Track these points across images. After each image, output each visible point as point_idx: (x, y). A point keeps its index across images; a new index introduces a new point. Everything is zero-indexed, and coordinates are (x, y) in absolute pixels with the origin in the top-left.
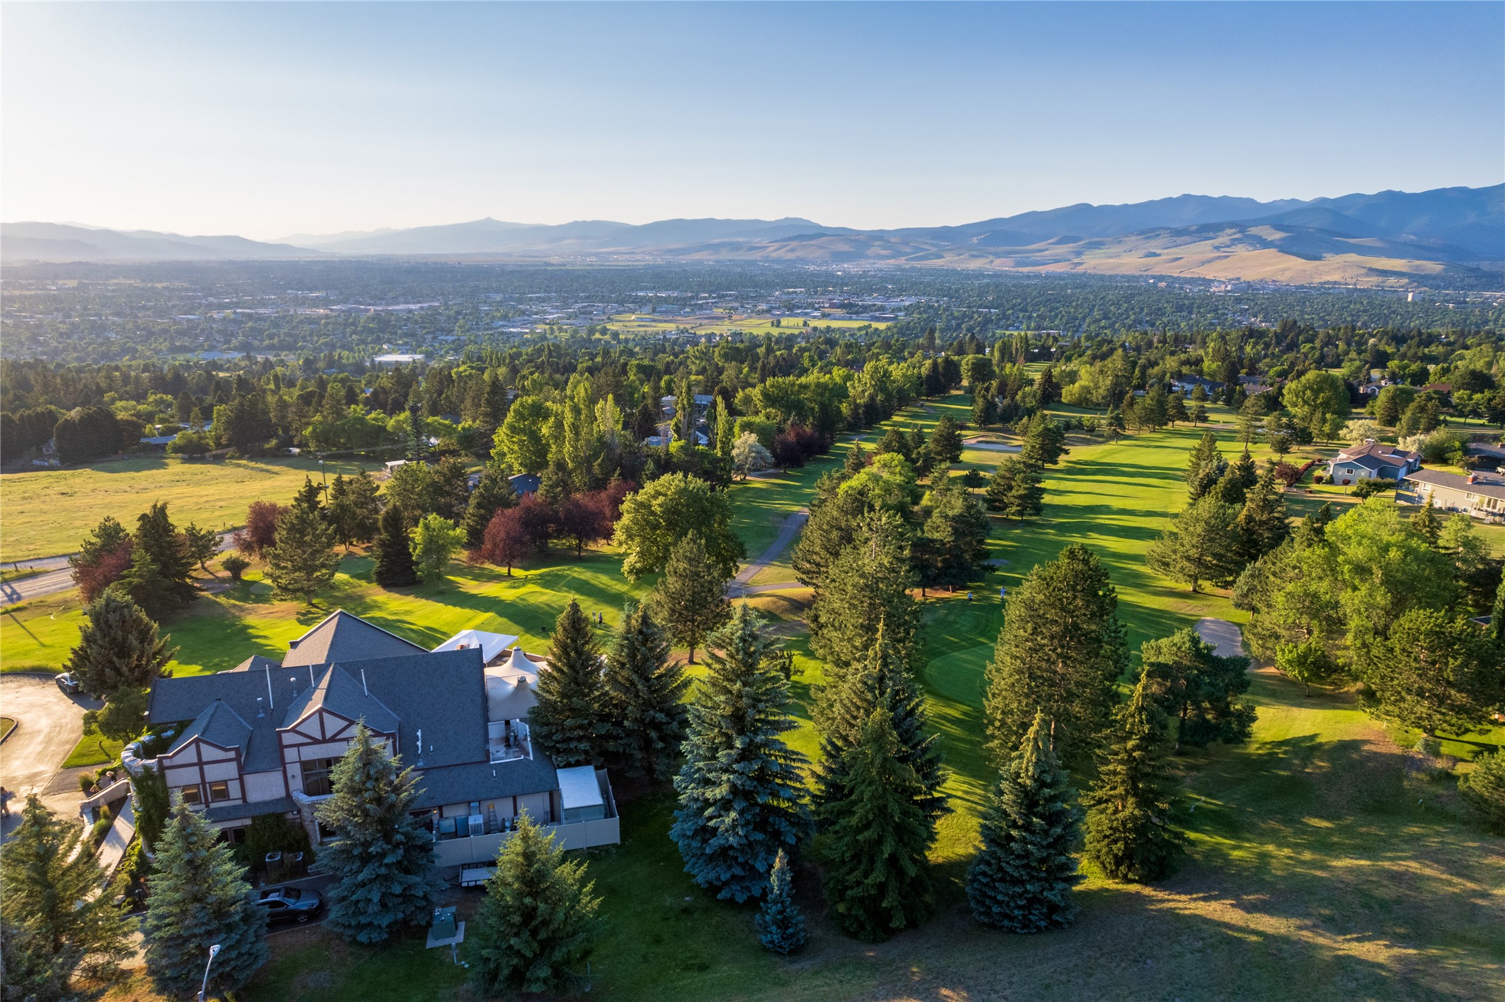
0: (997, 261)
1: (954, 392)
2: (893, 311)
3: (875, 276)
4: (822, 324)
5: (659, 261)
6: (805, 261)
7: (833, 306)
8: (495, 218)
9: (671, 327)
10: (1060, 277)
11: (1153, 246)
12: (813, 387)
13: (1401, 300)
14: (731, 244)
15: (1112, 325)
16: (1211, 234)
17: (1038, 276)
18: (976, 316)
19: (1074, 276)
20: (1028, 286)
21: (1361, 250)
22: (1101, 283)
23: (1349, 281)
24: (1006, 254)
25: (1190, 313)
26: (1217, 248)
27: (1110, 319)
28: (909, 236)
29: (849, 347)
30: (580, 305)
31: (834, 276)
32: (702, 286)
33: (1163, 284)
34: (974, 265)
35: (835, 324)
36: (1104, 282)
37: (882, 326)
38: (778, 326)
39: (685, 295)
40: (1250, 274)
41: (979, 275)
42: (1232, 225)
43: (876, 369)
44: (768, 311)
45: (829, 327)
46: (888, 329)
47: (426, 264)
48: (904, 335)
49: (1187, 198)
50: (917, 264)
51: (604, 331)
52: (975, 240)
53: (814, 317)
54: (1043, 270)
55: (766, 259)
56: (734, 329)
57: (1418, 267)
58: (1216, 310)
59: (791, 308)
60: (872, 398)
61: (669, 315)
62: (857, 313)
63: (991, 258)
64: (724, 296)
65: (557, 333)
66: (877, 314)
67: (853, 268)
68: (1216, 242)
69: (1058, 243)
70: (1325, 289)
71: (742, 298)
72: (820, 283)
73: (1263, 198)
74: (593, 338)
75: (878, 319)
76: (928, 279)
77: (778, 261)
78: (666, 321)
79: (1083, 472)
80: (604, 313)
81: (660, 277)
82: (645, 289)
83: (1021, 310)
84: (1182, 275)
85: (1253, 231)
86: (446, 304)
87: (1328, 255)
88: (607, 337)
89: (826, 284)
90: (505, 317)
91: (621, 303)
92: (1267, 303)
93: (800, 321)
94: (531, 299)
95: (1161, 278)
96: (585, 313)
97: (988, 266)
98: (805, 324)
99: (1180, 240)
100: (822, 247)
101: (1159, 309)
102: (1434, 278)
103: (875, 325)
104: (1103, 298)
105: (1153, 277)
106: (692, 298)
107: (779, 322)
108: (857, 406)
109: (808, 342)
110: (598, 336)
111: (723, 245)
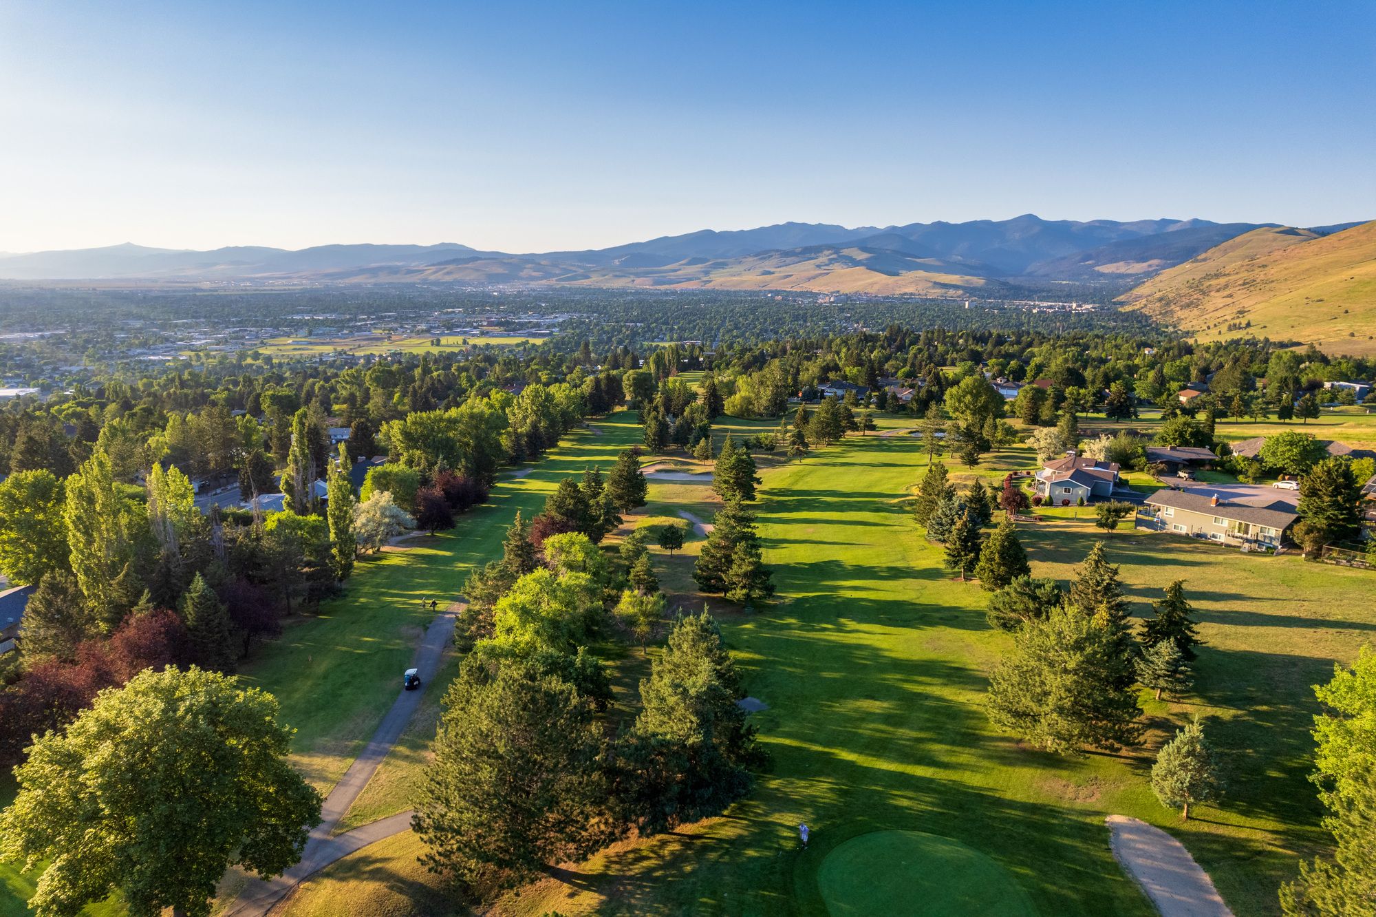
0: (638, 281)
1: (618, 409)
2: (548, 327)
3: (529, 296)
4: (481, 342)
5: (317, 285)
6: (462, 283)
7: (490, 324)
8: (136, 243)
9: (328, 349)
10: (693, 293)
11: (768, 265)
12: (465, 419)
13: (961, 307)
14: (389, 268)
15: (743, 334)
16: (813, 255)
17: (674, 293)
18: (624, 330)
19: (704, 292)
20: (667, 302)
21: (927, 268)
22: (728, 298)
23: (921, 292)
24: (645, 274)
25: (805, 321)
26: (819, 266)
27: (740, 328)
28: (557, 259)
29: (508, 364)
30: (232, 330)
31: (490, 296)
32: (361, 309)
33: (779, 298)
34: (617, 284)
35: (494, 341)
36: (730, 298)
37: (538, 342)
38: (438, 344)
39: (343, 317)
40: (848, 288)
41: (623, 293)
42: (829, 247)
43: (537, 394)
44: (428, 331)
45: (488, 345)
46: (545, 344)
47: (53, 291)
48: (560, 350)
49: (790, 225)
50: (567, 284)
51: (256, 356)
52: (617, 262)
53: (473, 335)
54: (678, 287)
55: (424, 282)
56: (394, 349)
57: (967, 281)
58: (825, 319)
59: (450, 327)
60: (535, 426)
61: (326, 338)
62: (514, 330)
63: (632, 277)
64: (383, 317)
65: (204, 360)
66: (533, 330)
67: (508, 288)
68: (817, 261)
69: (689, 264)
70: (905, 299)
71: (401, 319)
72: (477, 304)
73: (850, 226)
74: (244, 363)
75: (535, 335)
76: (578, 297)
77: (436, 283)
78: (323, 344)
79: (783, 507)
80: (257, 337)
81: (316, 301)
82: (302, 312)
83: (663, 323)
84: (794, 290)
85: (845, 252)
86: (73, 332)
87: (904, 272)
88: (260, 362)
89: (483, 304)
90: (144, 344)
91: (276, 327)
92: (864, 311)
93: (460, 339)
94: (176, 326)
95: (777, 293)
96: (237, 338)
97: (630, 285)
98: (465, 342)
99: (788, 260)
100: (477, 270)
101: (780, 319)
102: (980, 290)
103: (532, 341)
104: (732, 311)
105: (770, 292)
106: (350, 320)
107: (439, 341)
108: (518, 436)
109: (467, 360)
110: (249, 361)
111: (381, 269)
